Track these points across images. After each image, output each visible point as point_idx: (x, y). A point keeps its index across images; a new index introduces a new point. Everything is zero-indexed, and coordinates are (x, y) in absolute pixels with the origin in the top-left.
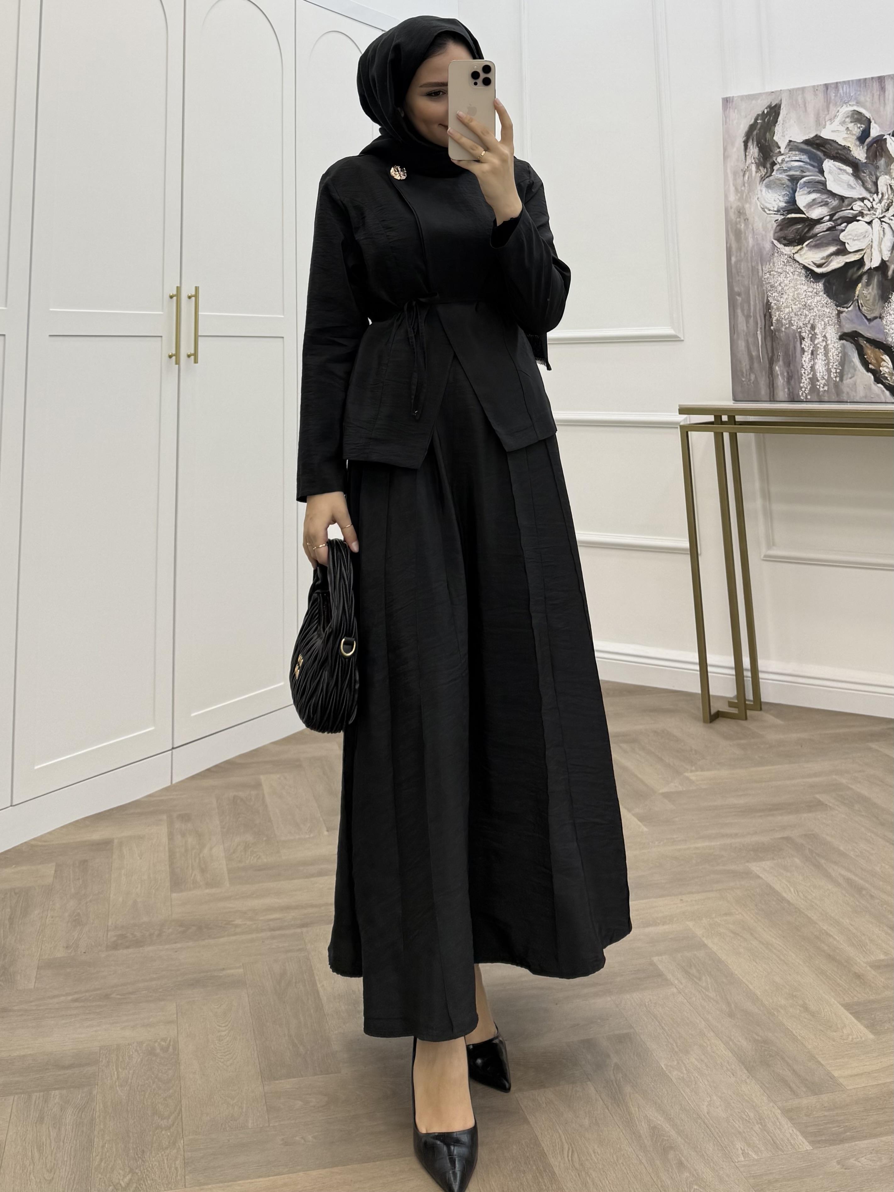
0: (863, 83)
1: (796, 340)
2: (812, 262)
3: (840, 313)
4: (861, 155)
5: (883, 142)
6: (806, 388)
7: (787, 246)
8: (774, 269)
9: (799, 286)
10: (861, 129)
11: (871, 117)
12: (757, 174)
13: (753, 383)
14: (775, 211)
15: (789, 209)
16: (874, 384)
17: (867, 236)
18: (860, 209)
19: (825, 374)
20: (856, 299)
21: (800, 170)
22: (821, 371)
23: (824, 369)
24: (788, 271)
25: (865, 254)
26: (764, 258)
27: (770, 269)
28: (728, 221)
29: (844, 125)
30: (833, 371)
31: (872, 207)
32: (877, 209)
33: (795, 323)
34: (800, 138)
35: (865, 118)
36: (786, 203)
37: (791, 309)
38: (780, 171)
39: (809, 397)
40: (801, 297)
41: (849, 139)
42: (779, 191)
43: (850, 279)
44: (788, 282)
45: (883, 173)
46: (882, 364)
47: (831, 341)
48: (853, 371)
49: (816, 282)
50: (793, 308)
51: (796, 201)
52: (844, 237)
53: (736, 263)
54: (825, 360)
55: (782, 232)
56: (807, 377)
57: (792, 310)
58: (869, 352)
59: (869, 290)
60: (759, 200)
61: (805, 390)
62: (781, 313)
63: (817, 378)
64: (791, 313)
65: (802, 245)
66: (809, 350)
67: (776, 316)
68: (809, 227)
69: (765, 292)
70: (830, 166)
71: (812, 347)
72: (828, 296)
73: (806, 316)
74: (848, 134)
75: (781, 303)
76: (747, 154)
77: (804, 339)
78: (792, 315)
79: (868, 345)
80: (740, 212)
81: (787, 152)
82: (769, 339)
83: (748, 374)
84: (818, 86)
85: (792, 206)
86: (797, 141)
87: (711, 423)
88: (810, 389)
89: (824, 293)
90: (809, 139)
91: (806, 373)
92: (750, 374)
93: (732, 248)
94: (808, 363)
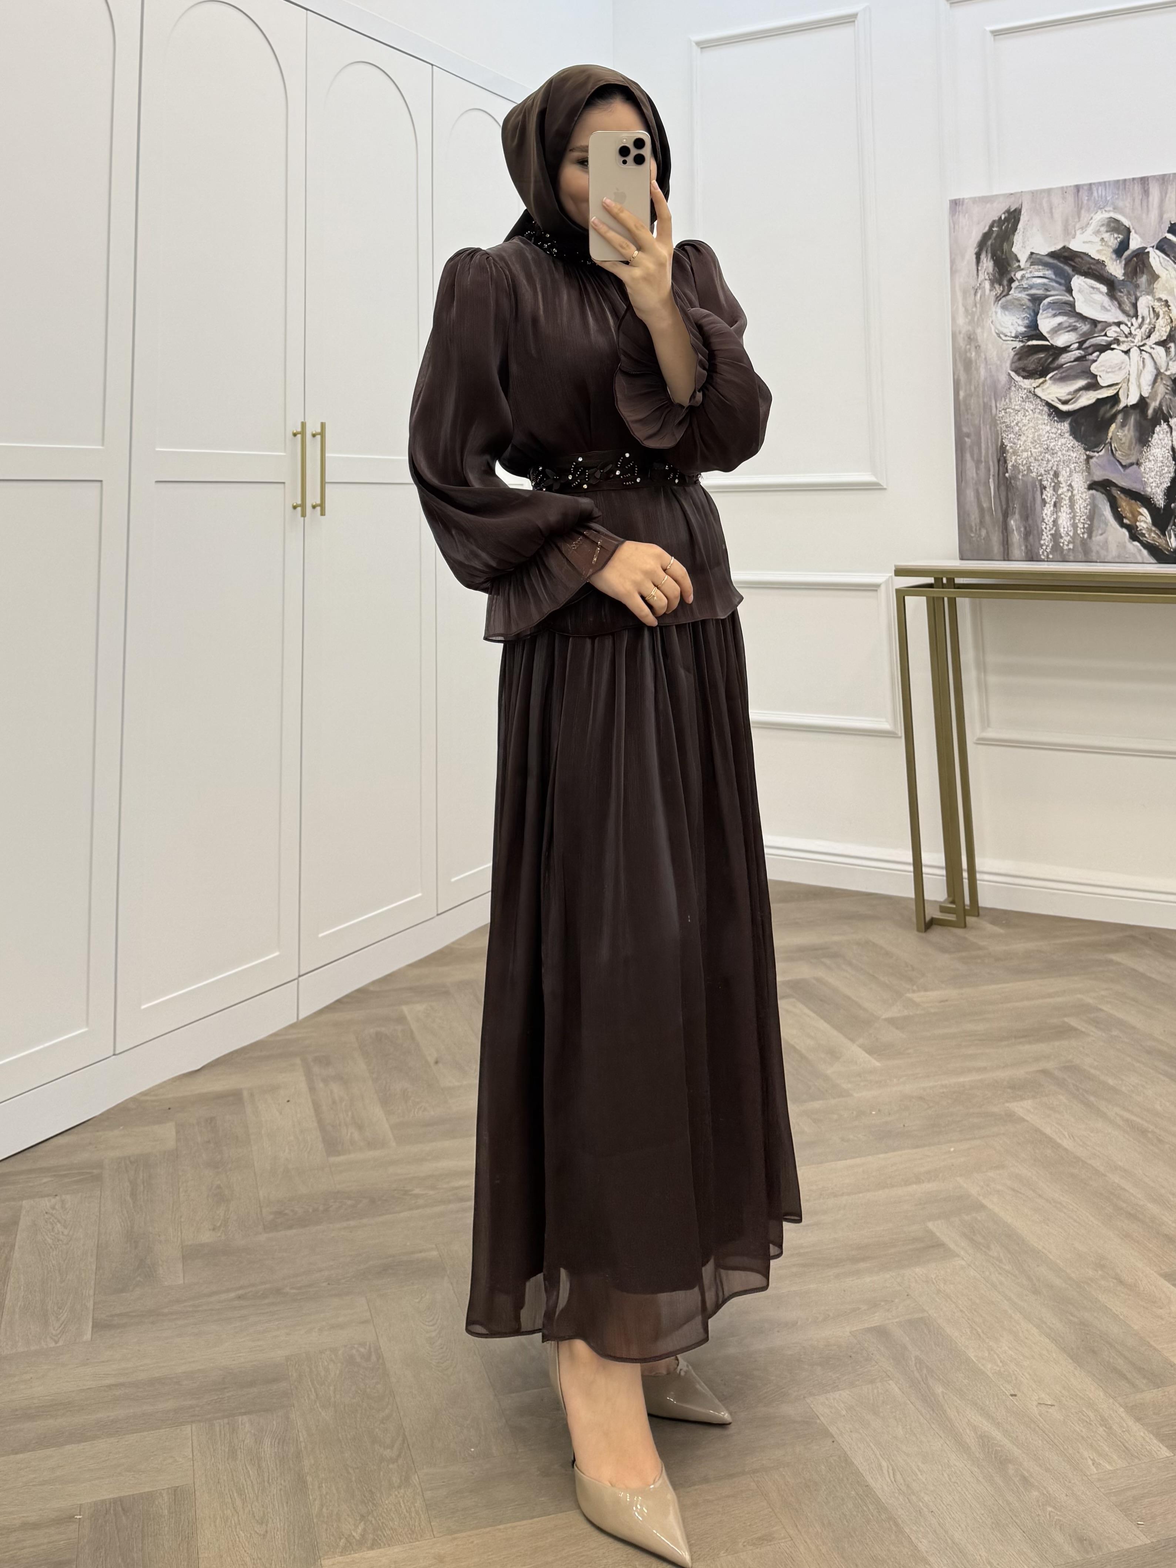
0: (1122, 185)
1: (1035, 489)
2: (1056, 397)
3: (1089, 458)
4: (1118, 271)
5: (1144, 256)
6: (1047, 546)
7: (1026, 379)
8: (1010, 406)
9: (1040, 427)
10: (1119, 239)
11: (1130, 225)
12: (992, 292)
13: (984, 539)
14: (1013, 337)
15: (1029, 334)
16: (1129, 542)
17: (1123, 368)
18: (1115, 335)
19: (1070, 529)
20: (1108, 442)
21: (1043, 289)
22: (1066, 526)
23: (1068, 524)
24: (1027, 408)
25: (1120, 389)
26: (998, 393)
28: (954, 349)
29: (1098, 235)
30: (1081, 526)
31: (1130, 333)
32: (1136, 335)
33: (1035, 470)
34: (1044, 249)
35: (1123, 227)
36: (1025, 327)
37: (1029, 453)
38: (1019, 289)
39: (1051, 556)
40: (1042, 440)
41: (1104, 252)
42: (1018, 313)
43: (1102, 418)
44: (1027, 422)
45: (1144, 293)
46: (1139, 518)
47: (1078, 490)
48: (1104, 526)
49: (1061, 422)
50: (1032, 452)
51: (1038, 324)
52: (1095, 368)
53: (965, 398)
54: (1070, 513)
55: (1020, 362)
56: (1048, 533)
57: (1032, 454)
58: (1124, 504)
59: (1124, 431)
60: (994, 323)
61: (1046, 548)
62: (1018, 458)
63: (1060, 534)
64: (1031, 457)
65: (1046, 377)
66: (1051, 501)
67: (1011, 462)
68: (1053, 356)
69: (1000, 432)
70: (1079, 284)
71: (1054, 498)
72: (1075, 438)
73: (1048, 461)
74: (1102, 245)
75: (1018, 446)
76: (979, 268)
77: (1045, 488)
79: (1122, 496)
80: (971, 338)
81: (1028, 266)
82: (1003, 488)
83: (978, 528)
84: (1067, 187)
85: (1033, 331)
86: (1040, 253)
87: (930, 586)
88: (1052, 546)
89: (1070, 435)
90: (1055, 251)
91: (1048, 528)
92: (980, 529)
93: (960, 380)
94: (1050, 517)
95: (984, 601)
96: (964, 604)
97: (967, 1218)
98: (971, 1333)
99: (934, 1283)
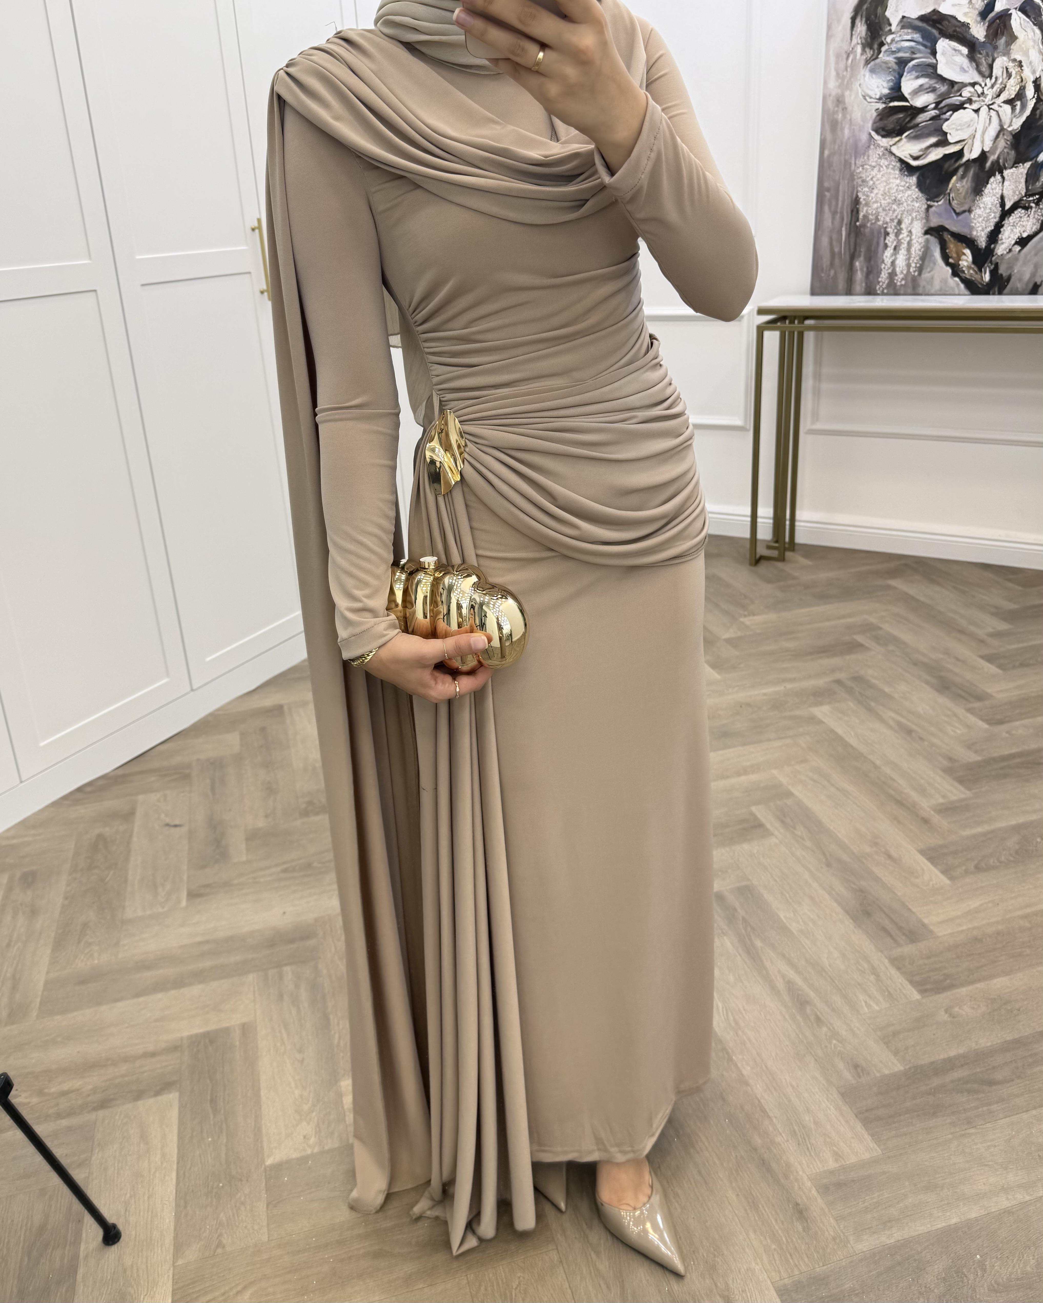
1: (879, 235)
2: (909, 154)
3: (929, 207)
4: (980, 32)
5: (1007, 18)
6: (883, 282)
7: (884, 137)
8: (867, 162)
9: (891, 180)
10: (985, 2)
12: (862, 56)
13: (832, 278)
14: (877, 99)
15: (892, 96)
16: (951, 277)
17: (970, 126)
18: (968, 95)
19: (904, 268)
20: (948, 193)
21: (910, 52)
22: (901, 266)
23: (904, 264)
24: (881, 164)
25: (965, 145)
26: (858, 151)
27: (864, 163)
28: (825, 110)
30: (913, 265)
31: (983, 93)
32: (987, 95)
33: (882, 219)
34: (915, 12)
36: (890, 88)
37: (879, 204)
38: (888, 53)
39: (885, 289)
40: (892, 192)
41: (970, 15)
42: (884, 75)
43: (947, 171)
44: (881, 177)
45: (1001, 54)
46: (962, 257)
47: (916, 236)
48: (932, 265)
49: (910, 176)
50: (882, 203)
51: (901, 87)
52: (947, 126)
53: (829, 155)
54: (906, 255)
55: (881, 122)
56: (886, 272)
57: (881, 205)
58: (951, 246)
59: (962, 182)
60: (861, 86)
61: (882, 285)
62: (869, 208)
63: (896, 273)
64: (879, 208)
65: (902, 136)
66: (892, 245)
67: (862, 212)
68: (911, 116)
69: (855, 186)
70: (943, 46)
71: (895, 242)
72: (920, 190)
73: (894, 211)
74: (969, 8)
75: (870, 198)
76: (853, 33)
77: (888, 234)
79: (950, 239)
80: (839, 101)
81: (899, 30)
82: (852, 234)
85: (896, 93)
86: (911, 16)
88: (887, 282)
89: (917, 187)
90: (925, 14)
91: (886, 268)
92: (829, 270)
93: (826, 140)
94: (890, 259)
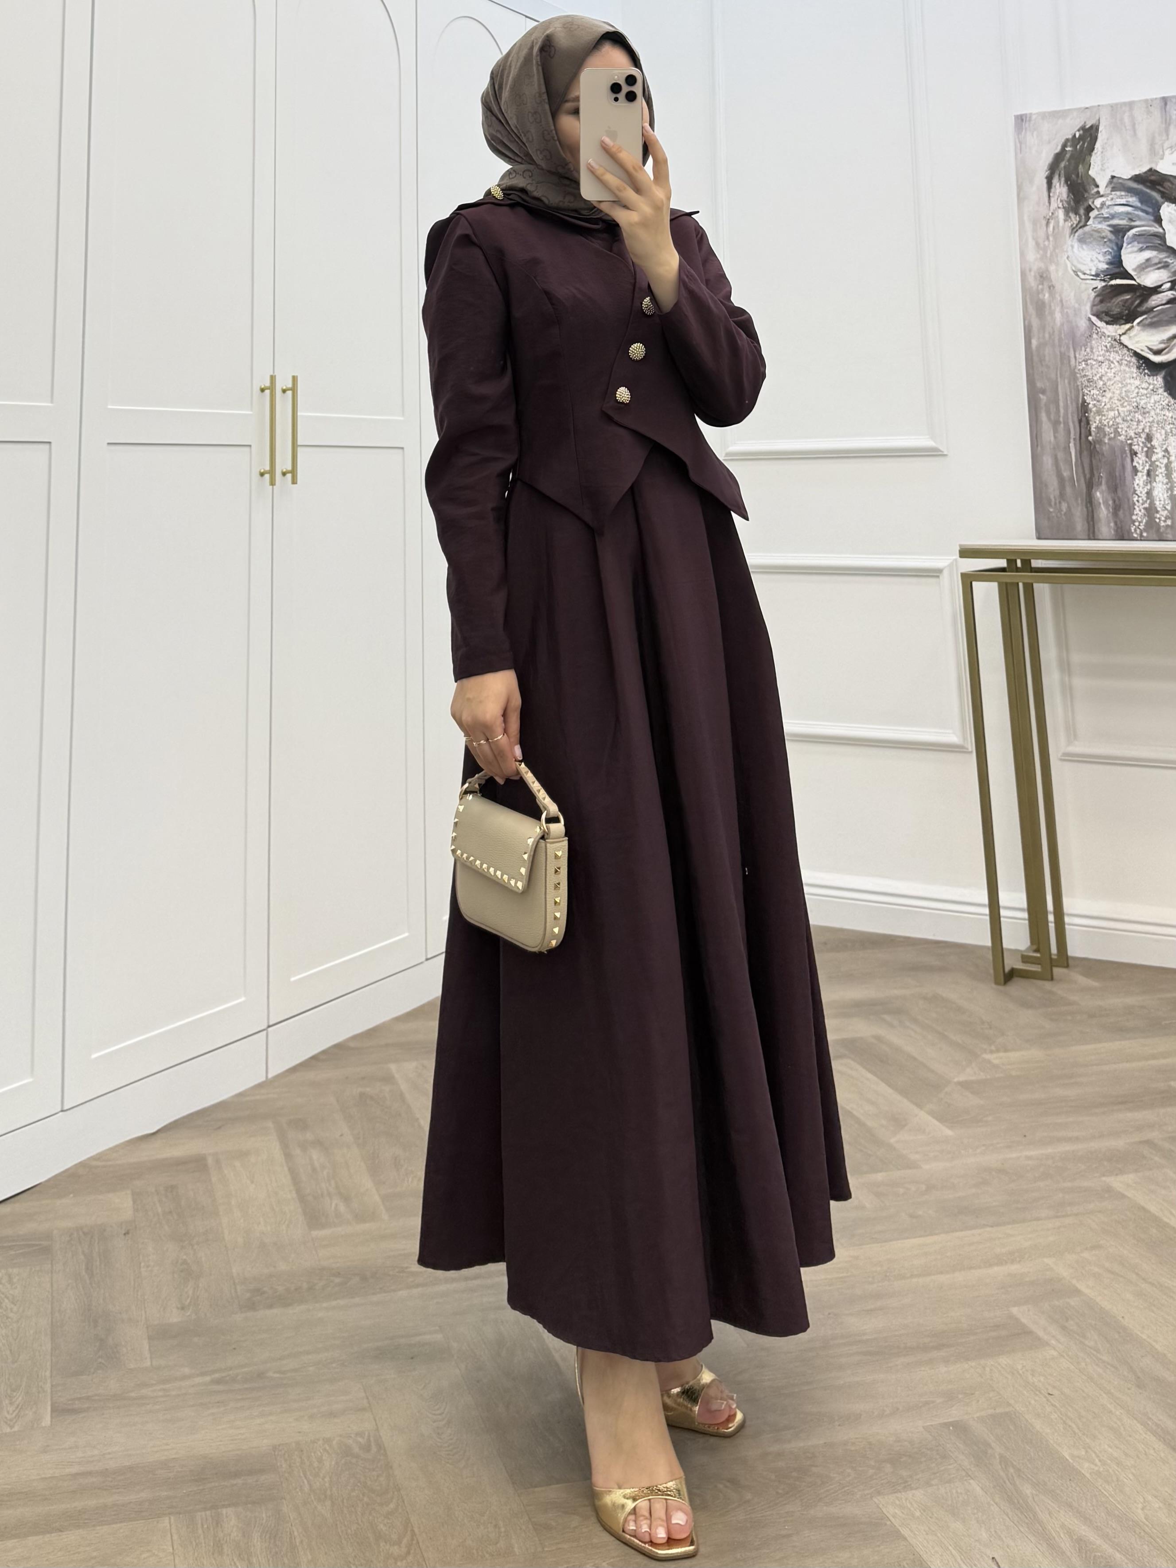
1: (1124, 455)
2: (1146, 346)
6: (1140, 522)
7: (1110, 324)
8: (1092, 357)
9: (1128, 381)
12: (1067, 223)
13: (1065, 514)
14: (1093, 276)
15: (1112, 273)
19: (1167, 502)
21: (1127, 219)
22: (1162, 499)
23: (1165, 495)
24: (1111, 359)
26: (1077, 341)
27: (1087, 357)
28: (1024, 289)
34: (1126, 172)
36: (1108, 264)
37: (1116, 412)
38: (1099, 220)
39: (1145, 534)
40: (1131, 396)
42: (1098, 247)
44: (1112, 375)
49: (1153, 376)
50: (1120, 412)
51: (1122, 261)
53: (1039, 347)
54: (1167, 484)
55: (1103, 304)
56: (1141, 507)
57: (1119, 413)
60: (1070, 259)
61: (1139, 525)
62: (1104, 418)
63: (1156, 508)
64: (1118, 417)
65: (1132, 323)
66: (1143, 469)
67: (1095, 422)
68: (1141, 299)
69: (1080, 388)
70: (1170, 213)
71: (1147, 465)
72: (1170, 394)
73: (1139, 422)
75: (1103, 404)
76: (1051, 195)
77: (1136, 454)
78: (1119, 420)
80: (1043, 277)
81: (1109, 192)
82: (1085, 453)
83: (1057, 502)
84: (1152, 100)
85: (1117, 268)
86: (1122, 177)
87: (1003, 570)
88: (1146, 523)
89: (1165, 391)
90: (1139, 174)
91: (1141, 501)
92: (1060, 503)
93: (1032, 326)
94: (1143, 488)
95: (1067, 587)
96: (1043, 591)
97: (1057, 1303)
98: (1064, 1429)
99: (1020, 1375)
